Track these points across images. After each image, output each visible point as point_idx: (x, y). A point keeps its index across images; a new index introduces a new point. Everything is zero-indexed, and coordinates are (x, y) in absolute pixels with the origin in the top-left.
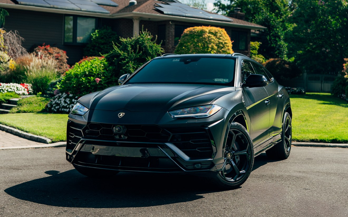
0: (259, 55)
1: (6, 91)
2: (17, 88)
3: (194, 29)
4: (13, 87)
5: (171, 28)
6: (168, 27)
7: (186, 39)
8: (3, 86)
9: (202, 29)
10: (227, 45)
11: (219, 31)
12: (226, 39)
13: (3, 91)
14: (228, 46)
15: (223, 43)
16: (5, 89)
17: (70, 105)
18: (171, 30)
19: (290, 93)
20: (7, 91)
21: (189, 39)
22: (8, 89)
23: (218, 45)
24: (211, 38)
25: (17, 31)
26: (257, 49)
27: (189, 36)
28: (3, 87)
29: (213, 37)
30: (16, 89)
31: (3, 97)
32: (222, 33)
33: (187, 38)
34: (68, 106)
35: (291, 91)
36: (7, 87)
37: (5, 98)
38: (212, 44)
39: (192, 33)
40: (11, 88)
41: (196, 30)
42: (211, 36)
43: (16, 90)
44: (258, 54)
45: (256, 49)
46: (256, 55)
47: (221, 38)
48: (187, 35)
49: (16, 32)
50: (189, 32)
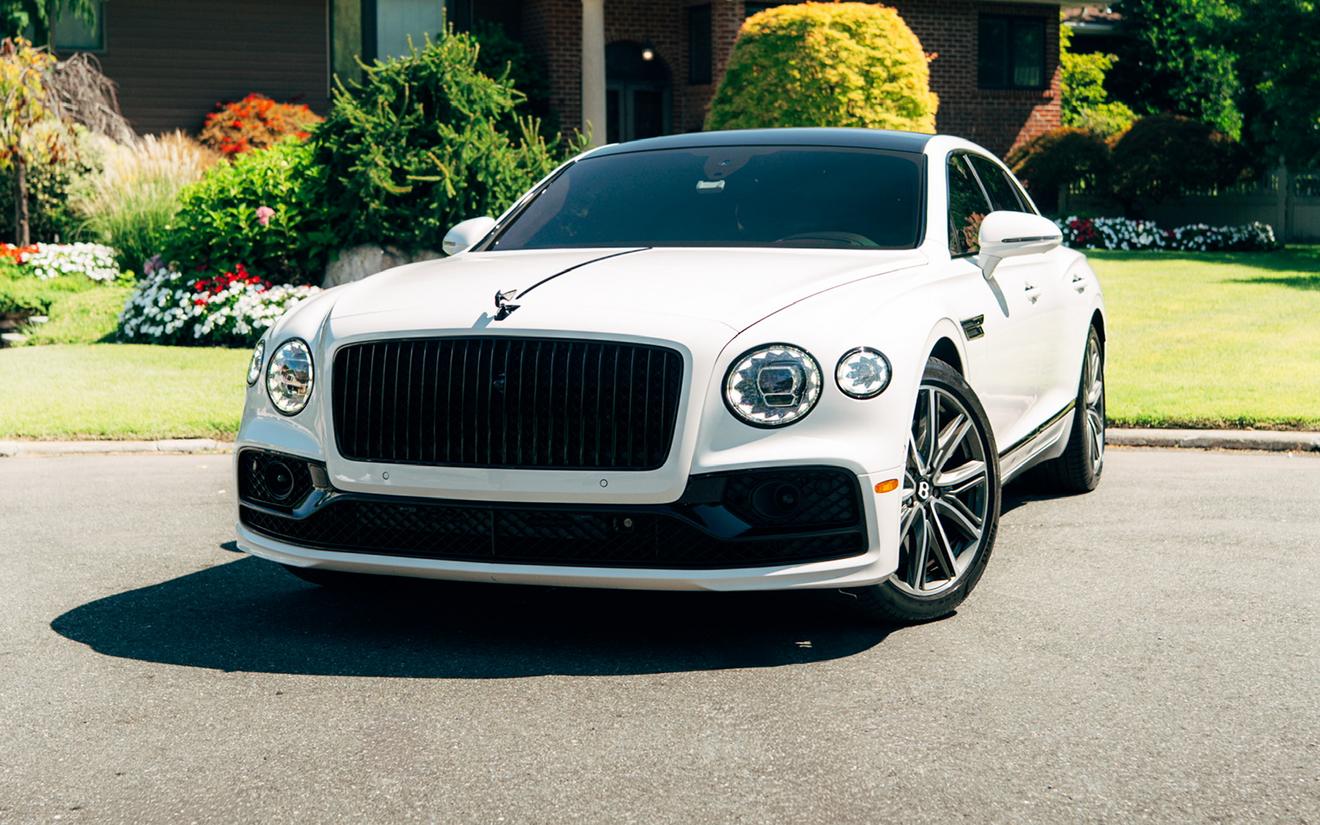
0: (1112, 107)
1: (52, 273)
2: (96, 259)
3: (776, 16)
4: (83, 256)
5: (730, 17)
6: (720, 15)
7: (746, 56)
8: (43, 255)
9: (804, 14)
10: (904, 69)
11: (871, 18)
12: (899, 47)
13: (44, 272)
14: (910, 74)
15: (888, 62)
16: (50, 265)
17: (167, 313)
18: (730, 24)
19: (1203, 248)
20: (58, 270)
21: (756, 56)
22: (60, 265)
23: (868, 71)
24: (840, 43)
25: (93, 56)
26: (1100, 82)
27: (757, 44)
28: (46, 258)
29: (844, 39)
30: (89, 262)
31: (37, 293)
32: (885, 25)
33: (750, 52)
34: (158, 318)
35: (1209, 241)
36: (58, 258)
37: (44, 299)
38: (842, 68)
39: (767, 31)
40: (73, 259)
41: (785, 17)
42: (838, 40)
43: (89, 268)
44: (1108, 101)
45: (1093, 82)
46: (1101, 106)
47: (879, 42)
48: (750, 40)
49: (88, 57)
50: (758, 27)
